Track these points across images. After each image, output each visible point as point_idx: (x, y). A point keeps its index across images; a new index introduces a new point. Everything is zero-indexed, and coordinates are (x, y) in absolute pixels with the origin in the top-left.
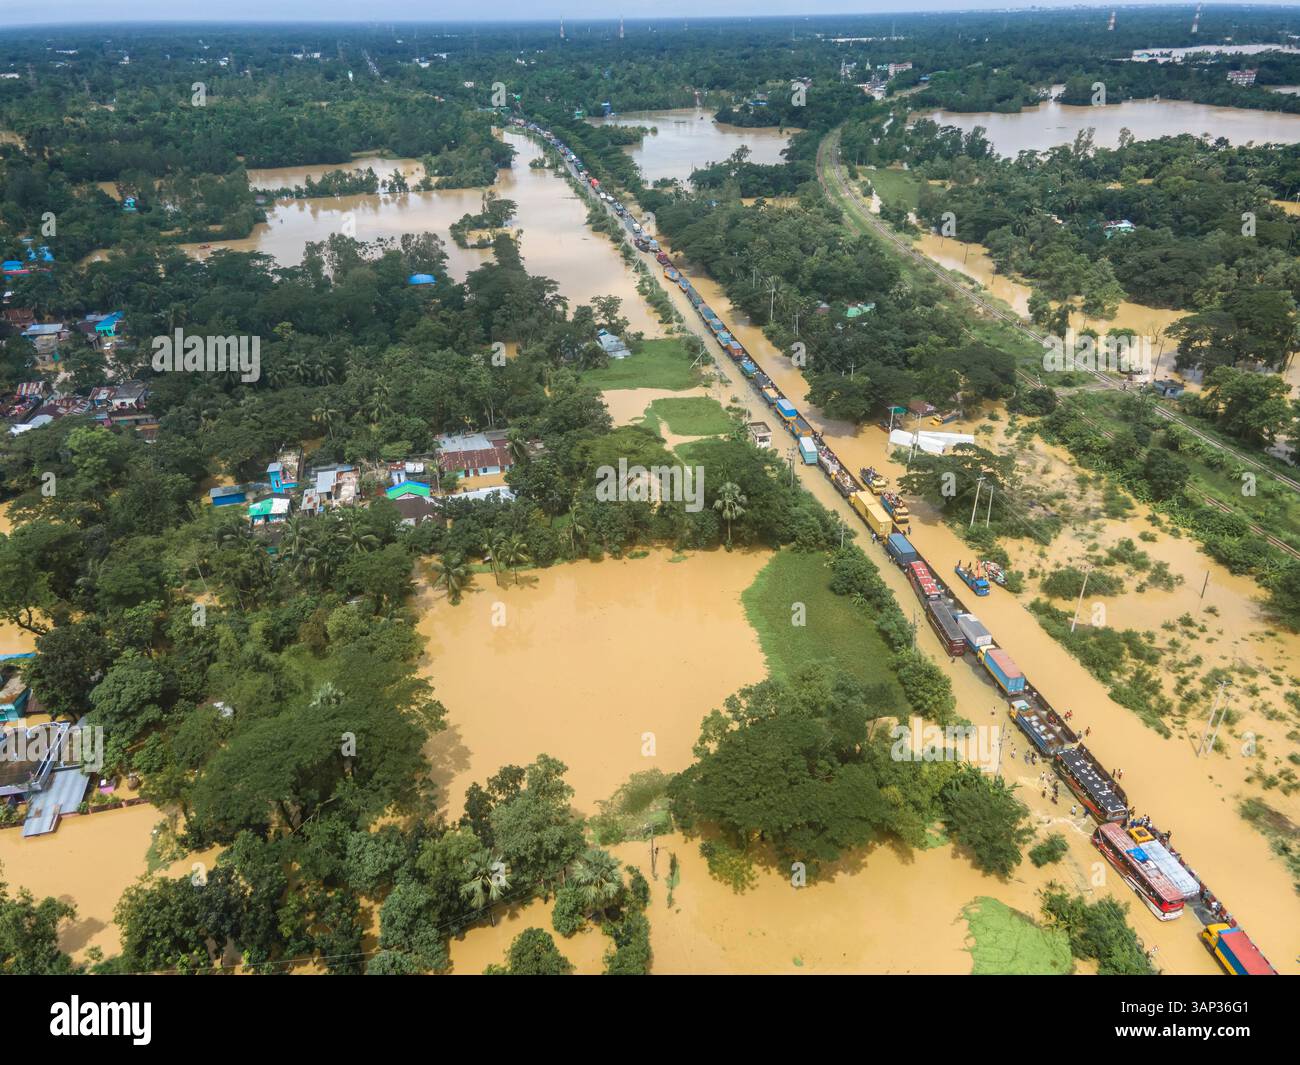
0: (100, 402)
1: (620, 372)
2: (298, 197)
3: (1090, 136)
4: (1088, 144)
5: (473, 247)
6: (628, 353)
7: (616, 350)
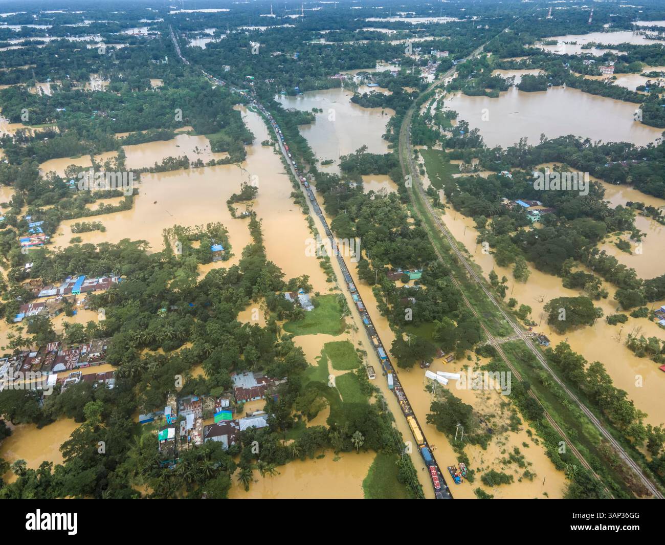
0: (84, 354)
1: (310, 322)
2: (151, 172)
3: (525, 141)
4: (525, 145)
5: (239, 218)
6: (313, 307)
7: (307, 306)
